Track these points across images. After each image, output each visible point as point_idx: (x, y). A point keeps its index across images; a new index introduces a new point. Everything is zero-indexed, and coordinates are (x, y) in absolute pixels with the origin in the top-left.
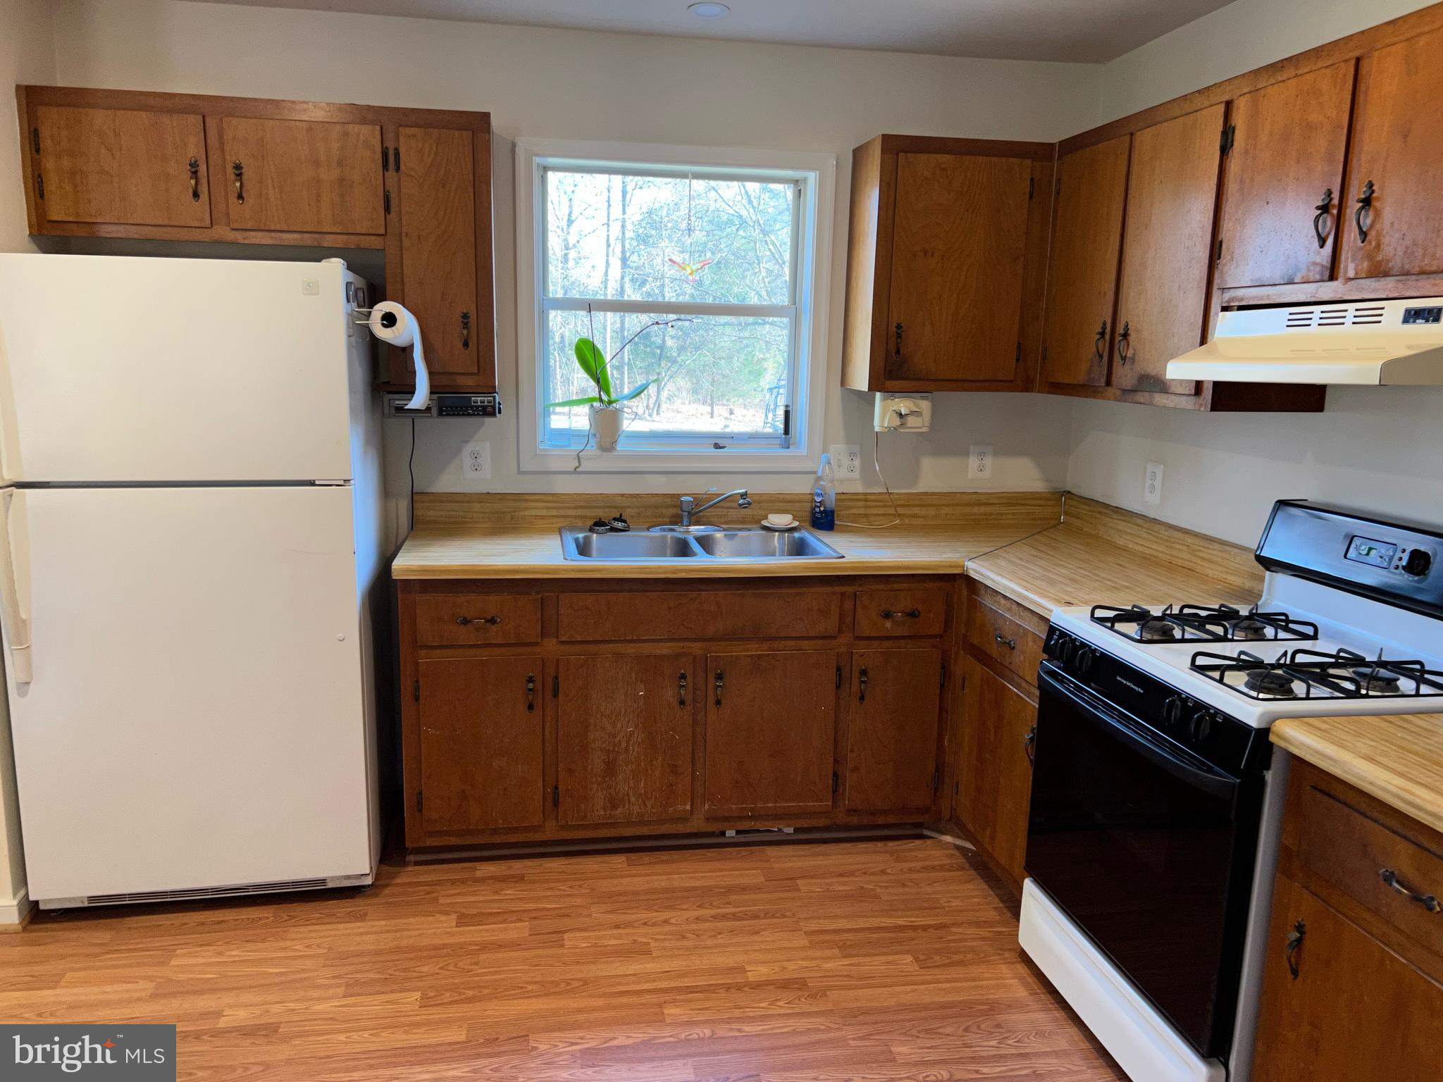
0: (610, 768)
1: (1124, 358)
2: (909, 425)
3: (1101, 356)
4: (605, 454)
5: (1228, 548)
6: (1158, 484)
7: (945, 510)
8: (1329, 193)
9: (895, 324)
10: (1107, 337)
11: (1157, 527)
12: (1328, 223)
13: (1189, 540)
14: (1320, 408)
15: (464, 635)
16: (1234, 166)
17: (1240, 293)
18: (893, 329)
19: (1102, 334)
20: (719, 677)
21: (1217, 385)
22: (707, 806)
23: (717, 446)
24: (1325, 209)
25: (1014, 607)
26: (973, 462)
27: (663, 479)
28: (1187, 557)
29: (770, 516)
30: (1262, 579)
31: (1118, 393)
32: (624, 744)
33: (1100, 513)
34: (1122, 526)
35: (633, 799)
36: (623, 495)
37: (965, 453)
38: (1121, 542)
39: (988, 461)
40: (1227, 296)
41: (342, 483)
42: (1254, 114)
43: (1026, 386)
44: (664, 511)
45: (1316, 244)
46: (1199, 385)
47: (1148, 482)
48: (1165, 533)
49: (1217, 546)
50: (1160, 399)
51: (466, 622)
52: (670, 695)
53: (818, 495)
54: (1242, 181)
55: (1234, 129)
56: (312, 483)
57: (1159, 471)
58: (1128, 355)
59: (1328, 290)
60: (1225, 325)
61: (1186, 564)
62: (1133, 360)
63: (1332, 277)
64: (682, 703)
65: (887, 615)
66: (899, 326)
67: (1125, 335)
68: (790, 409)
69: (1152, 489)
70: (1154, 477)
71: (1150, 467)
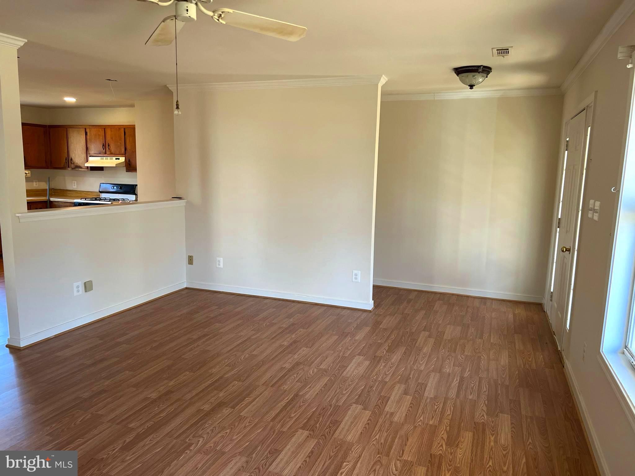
1: (72, 163)
2: (27, 175)
3: (66, 163)
5: (92, 192)
6: (76, 184)
8: (103, 144)
10: (67, 159)
12: (104, 147)
13: (85, 192)
14: (103, 170)
16: (88, 137)
17: (92, 155)
19: (66, 159)
21: (91, 167)
24: (103, 145)
25: (63, 203)
30: (100, 196)
31: (71, 169)
33: (63, 191)
34: (69, 192)
37: (33, 182)
38: (70, 195)
39: (37, 183)
40: (90, 155)
42: (90, 131)
43: (47, 167)
45: (103, 150)
46: (88, 167)
47: (73, 184)
48: (79, 192)
49: (90, 192)
50: (80, 169)
54: (90, 140)
55: (87, 132)
57: (76, 182)
59: (105, 155)
60: (91, 159)
62: (74, 163)
63: (106, 154)
65: (36, 209)
67: (71, 159)
69: (74, 185)
70: (74, 183)
71: (73, 182)
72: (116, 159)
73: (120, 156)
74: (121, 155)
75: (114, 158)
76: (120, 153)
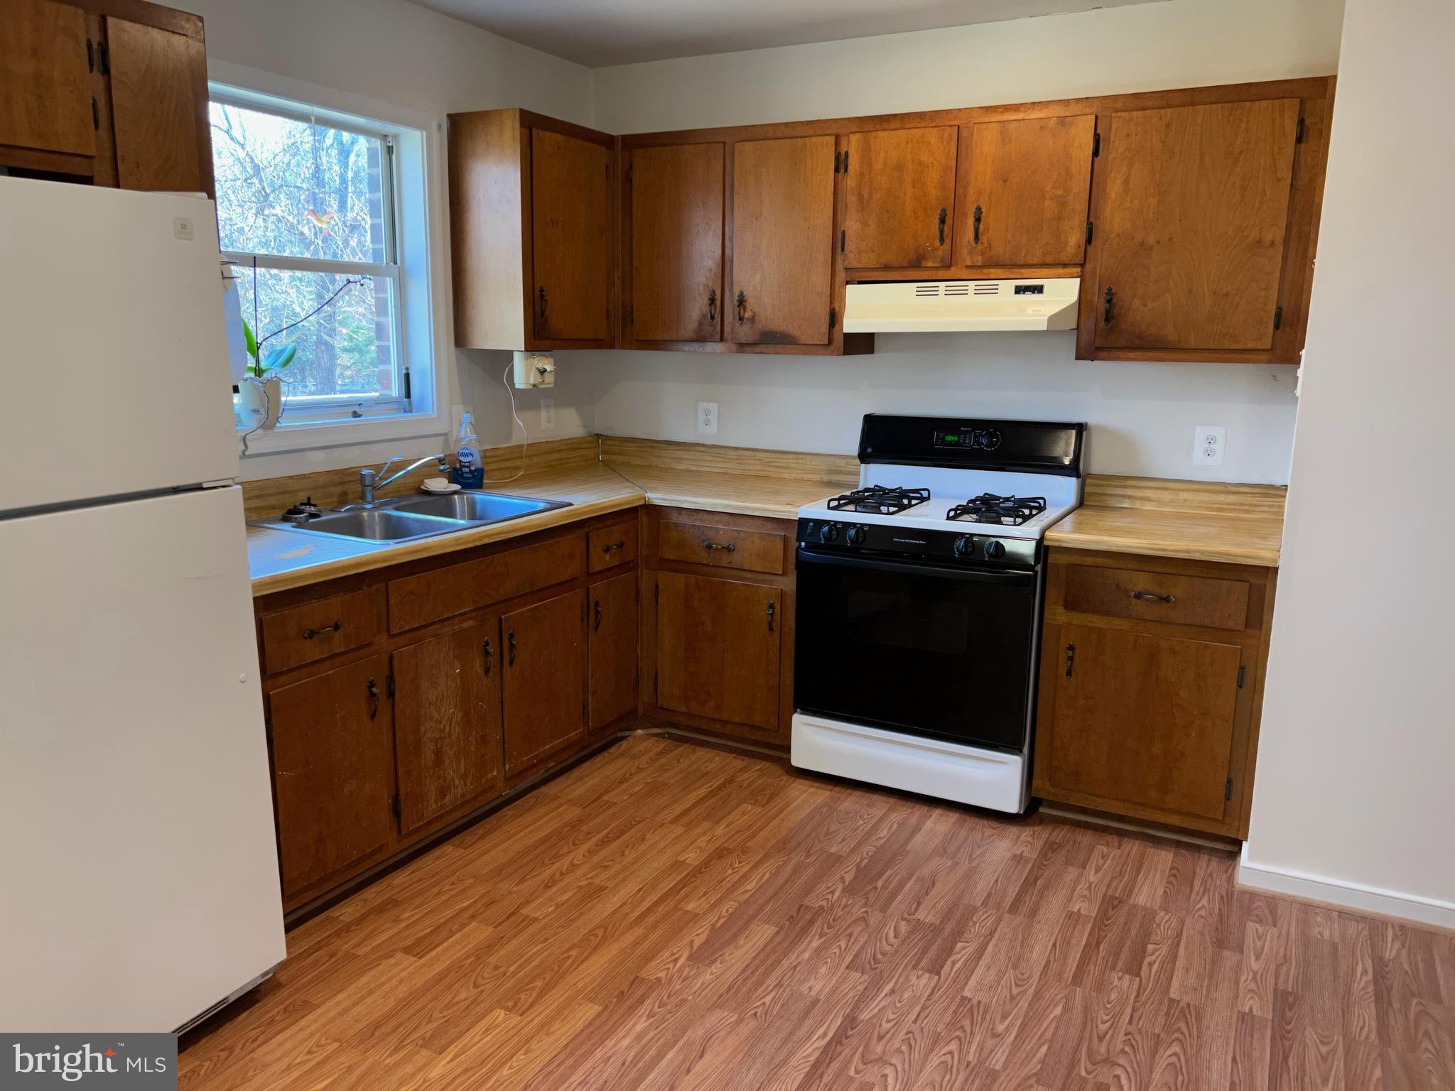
0: (439, 754)
1: (741, 319)
2: (546, 381)
3: (712, 317)
4: (268, 432)
5: (802, 456)
6: (714, 418)
7: (536, 460)
8: (944, 211)
9: (539, 288)
10: (718, 303)
11: (722, 451)
13: (761, 455)
14: (871, 352)
15: (313, 651)
16: (849, 183)
17: (865, 272)
18: (537, 293)
19: (711, 301)
20: (511, 636)
22: (507, 767)
23: (355, 415)
26: (543, 413)
27: (321, 455)
28: (759, 468)
29: (425, 481)
30: (858, 474)
31: (734, 347)
32: (447, 728)
33: (652, 447)
34: (680, 454)
35: (457, 782)
36: (291, 478)
37: (538, 407)
38: (682, 467)
39: (553, 411)
40: (852, 274)
41: (229, 482)
42: (867, 147)
44: (332, 489)
45: (938, 244)
47: (700, 417)
48: (730, 454)
49: (791, 456)
51: (312, 634)
52: (478, 666)
53: (466, 455)
54: (859, 196)
55: (847, 156)
56: (198, 488)
57: (713, 407)
58: (746, 316)
59: (945, 273)
60: (853, 294)
61: (760, 473)
62: (753, 320)
63: (951, 264)
64: (487, 671)
65: (607, 550)
66: (542, 291)
67: (742, 302)
68: (410, 372)
69: (707, 423)
70: (707, 412)
71: (702, 406)
72: (1019, 290)
73: (1045, 271)
74: (1057, 265)
75: (1007, 286)
76: (1049, 259)
